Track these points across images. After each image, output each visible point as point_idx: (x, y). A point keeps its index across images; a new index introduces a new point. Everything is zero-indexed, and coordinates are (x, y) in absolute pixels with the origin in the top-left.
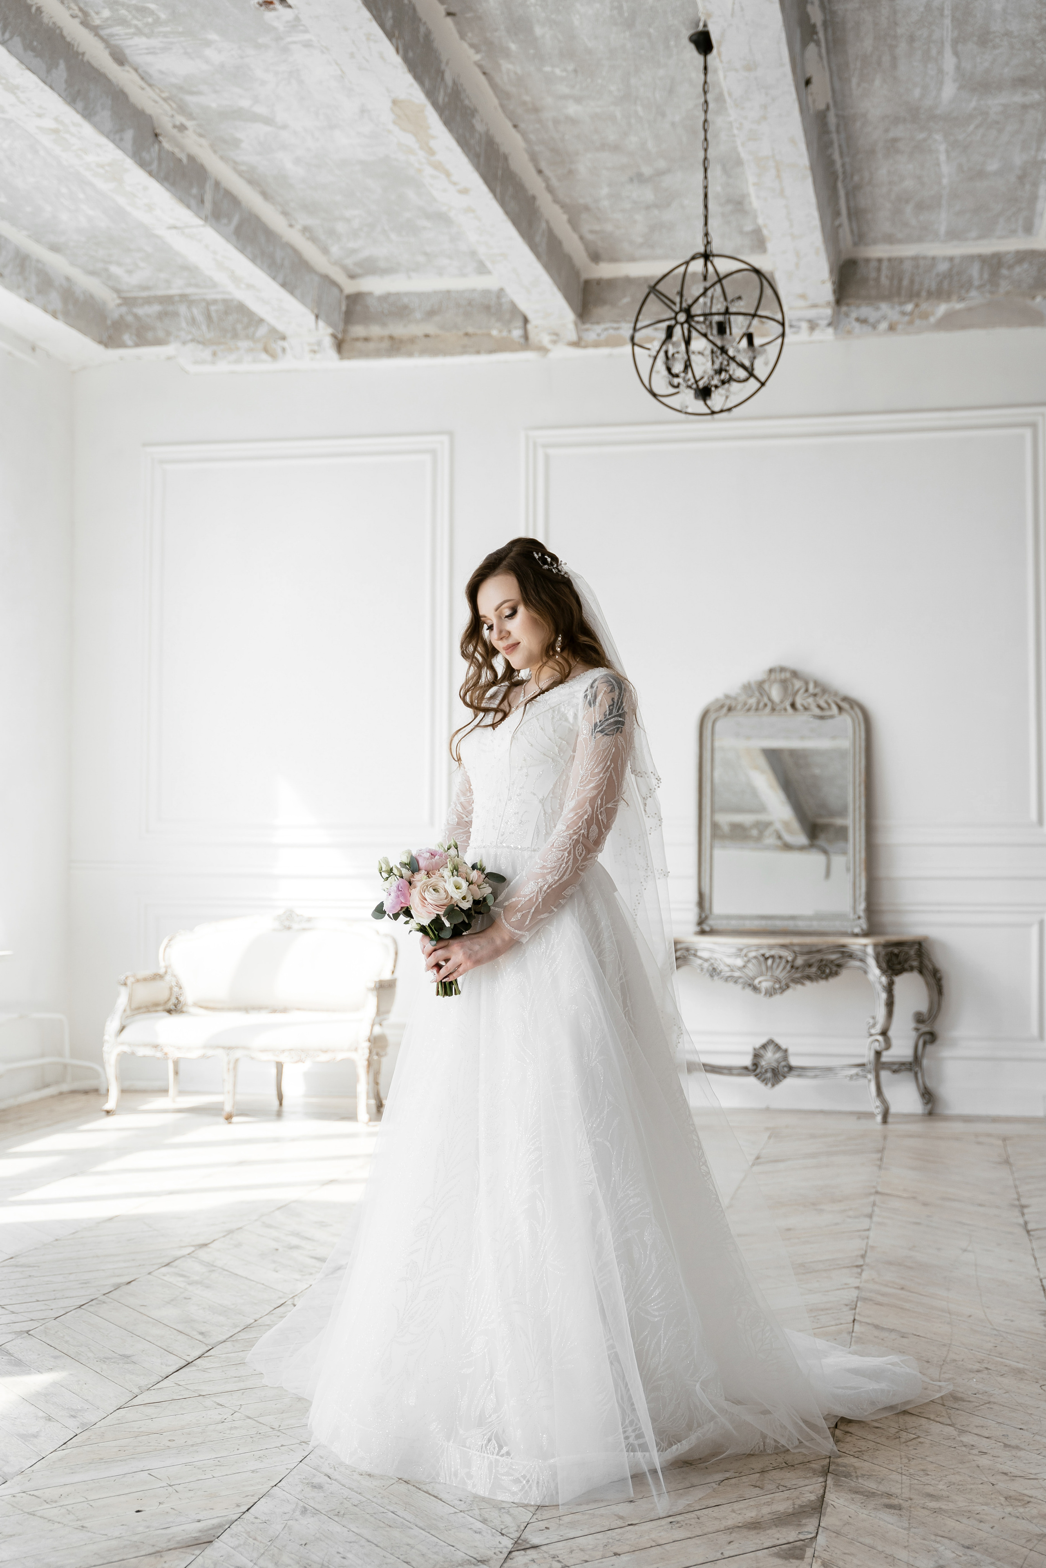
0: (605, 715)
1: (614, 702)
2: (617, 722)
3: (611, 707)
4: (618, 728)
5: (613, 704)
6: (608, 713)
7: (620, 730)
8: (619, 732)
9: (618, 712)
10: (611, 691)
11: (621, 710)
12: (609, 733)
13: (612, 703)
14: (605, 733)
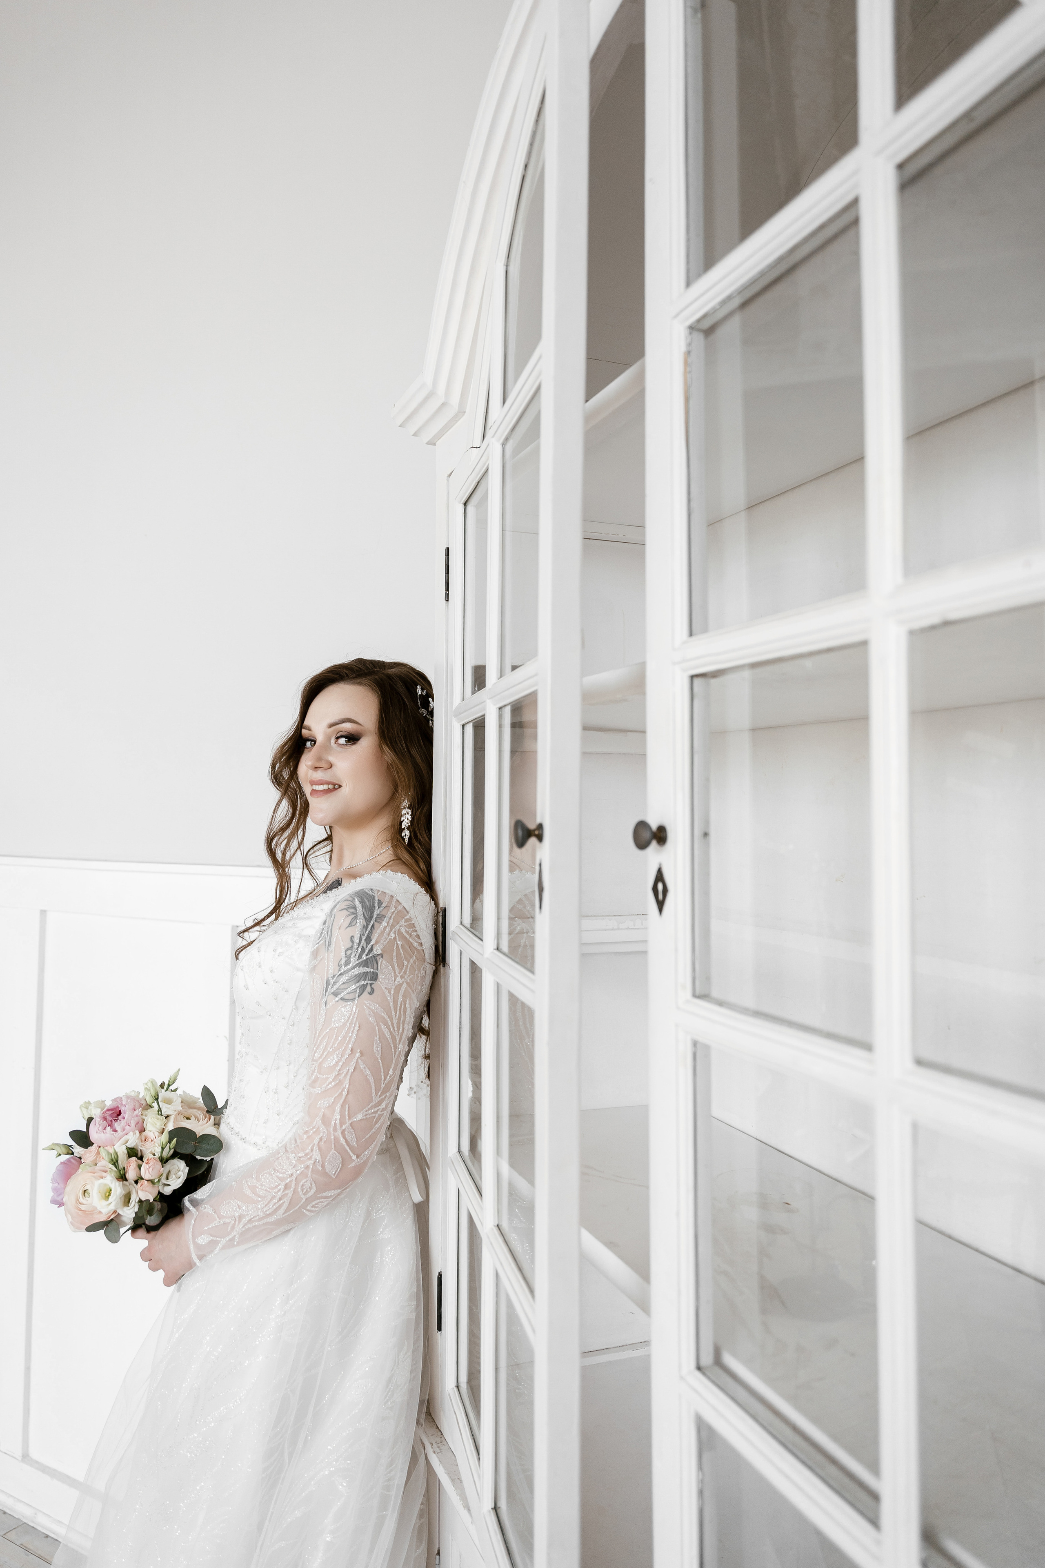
0: (340, 966)
1: (352, 942)
2: (364, 975)
3: (349, 952)
4: (363, 987)
5: (352, 947)
6: (343, 962)
7: (368, 989)
8: (366, 993)
9: (360, 957)
10: (350, 925)
11: (365, 954)
12: (347, 997)
13: (350, 944)
14: (342, 995)
